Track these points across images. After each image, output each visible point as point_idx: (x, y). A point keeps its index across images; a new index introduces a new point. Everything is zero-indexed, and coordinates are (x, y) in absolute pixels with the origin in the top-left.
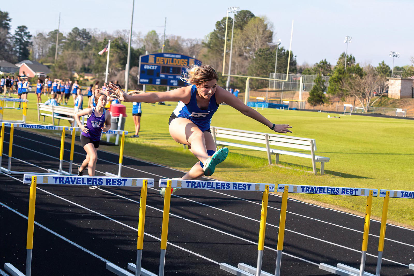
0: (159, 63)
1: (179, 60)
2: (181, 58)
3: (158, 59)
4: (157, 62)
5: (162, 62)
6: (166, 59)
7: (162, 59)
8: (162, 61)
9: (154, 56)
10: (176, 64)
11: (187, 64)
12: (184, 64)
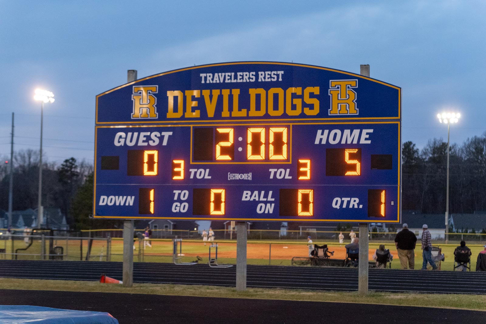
0: (179, 114)
1: (279, 91)
2: (285, 84)
4: (170, 114)
5: (194, 109)
6: (211, 97)
7: (194, 98)
9: (155, 88)
10: (262, 113)
11: (316, 111)
12: (303, 110)
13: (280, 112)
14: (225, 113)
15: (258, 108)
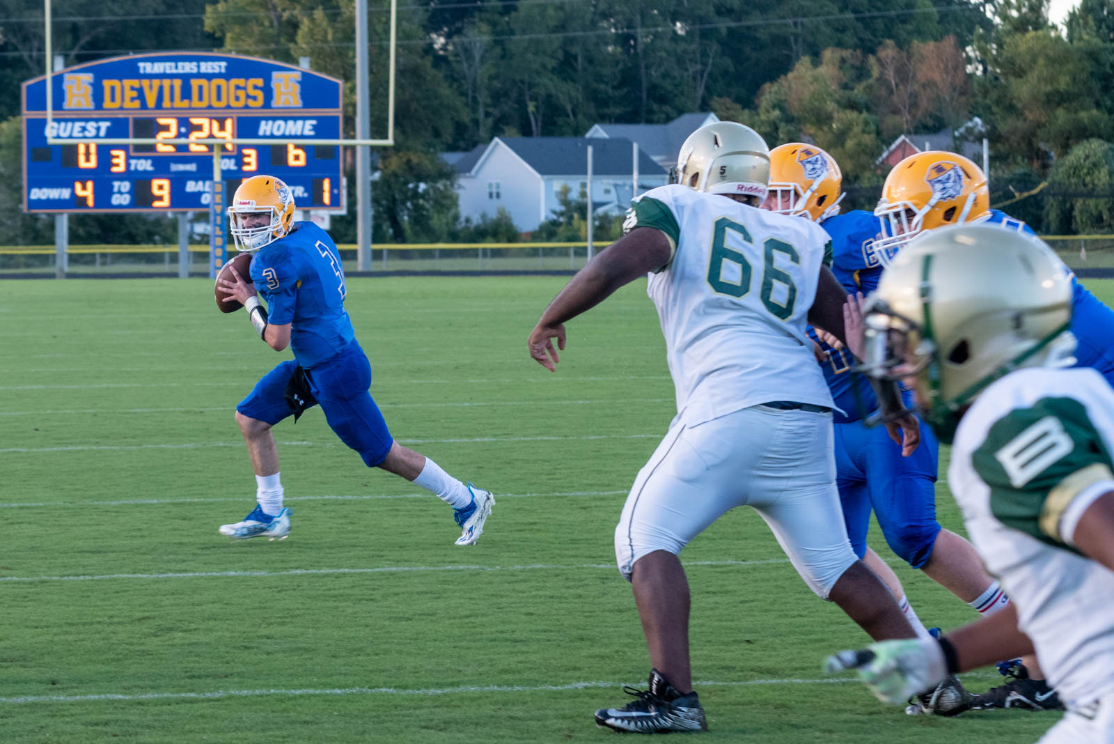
0: (117, 104)
1: (222, 82)
2: (227, 76)
3: (113, 89)
4: (107, 103)
5: (133, 99)
6: (151, 87)
7: (133, 88)
8: (130, 94)
9: (89, 77)
10: (205, 104)
11: (260, 102)
12: (246, 101)
13: (223, 104)
14: (166, 103)
15: (201, 98)
